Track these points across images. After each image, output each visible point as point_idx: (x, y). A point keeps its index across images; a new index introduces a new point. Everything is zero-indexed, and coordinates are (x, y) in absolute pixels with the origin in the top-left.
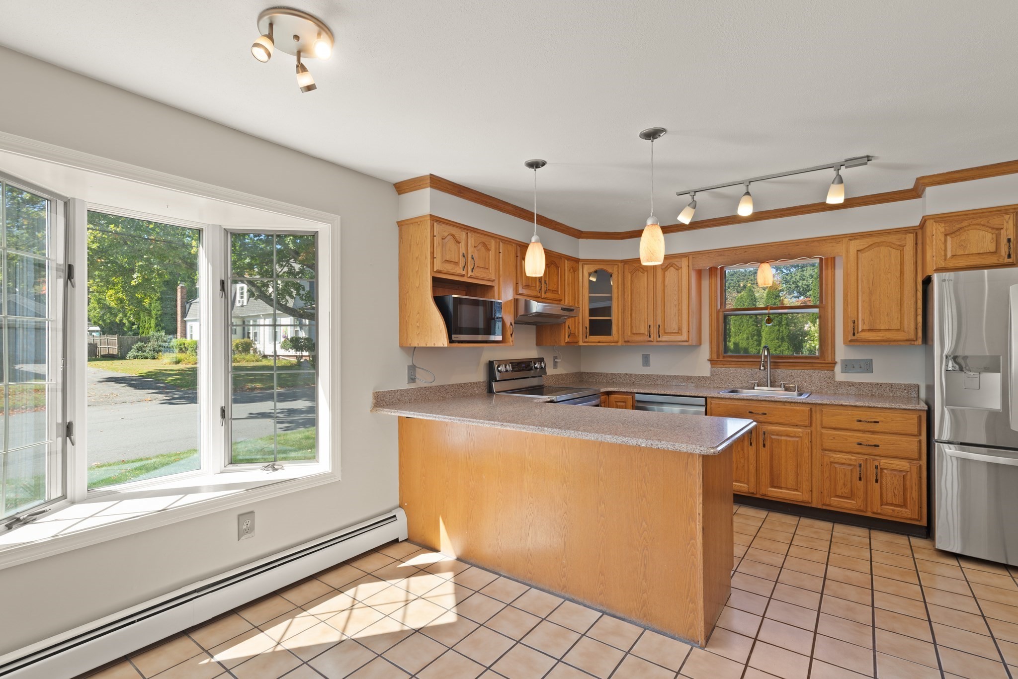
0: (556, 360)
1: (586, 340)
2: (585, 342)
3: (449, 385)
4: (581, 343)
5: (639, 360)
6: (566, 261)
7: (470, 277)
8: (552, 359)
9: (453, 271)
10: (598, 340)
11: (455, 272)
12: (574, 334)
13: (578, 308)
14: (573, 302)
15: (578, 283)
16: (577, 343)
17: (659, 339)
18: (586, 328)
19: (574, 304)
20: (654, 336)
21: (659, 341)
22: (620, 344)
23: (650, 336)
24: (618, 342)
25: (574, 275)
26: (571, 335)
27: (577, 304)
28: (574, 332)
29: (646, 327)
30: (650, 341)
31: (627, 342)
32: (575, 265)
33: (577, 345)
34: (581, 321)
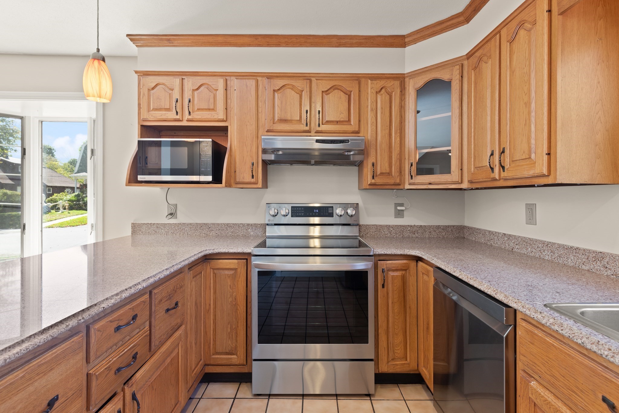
0: (399, 208)
1: (412, 181)
2: (410, 184)
3: (214, 224)
4: (407, 186)
5: (520, 213)
6: (369, 81)
7: (188, 120)
8: (392, 207)
9: (164, 117)
10: (428, 181)
11: (166, 117)
12: (389, 174)
13: (398, 139)
14: (387, 131)
15: (402, 108)
16: (399, 185)
17: (503, 174)
18: (412, 165)
19: (390, 135)
20: (497, 170)
21: (506, 180)
22: (465, 185)
23: (492, 169)
24: (462, 182)
25: (388, 96)
26: (382, 174)
27: (396, 133)
28: (388, 171)
29: (489, 154)
30: (494, 180)
31: (470, 182)
32: (389, 84)
33: (401, 187)
34: (407, 157)
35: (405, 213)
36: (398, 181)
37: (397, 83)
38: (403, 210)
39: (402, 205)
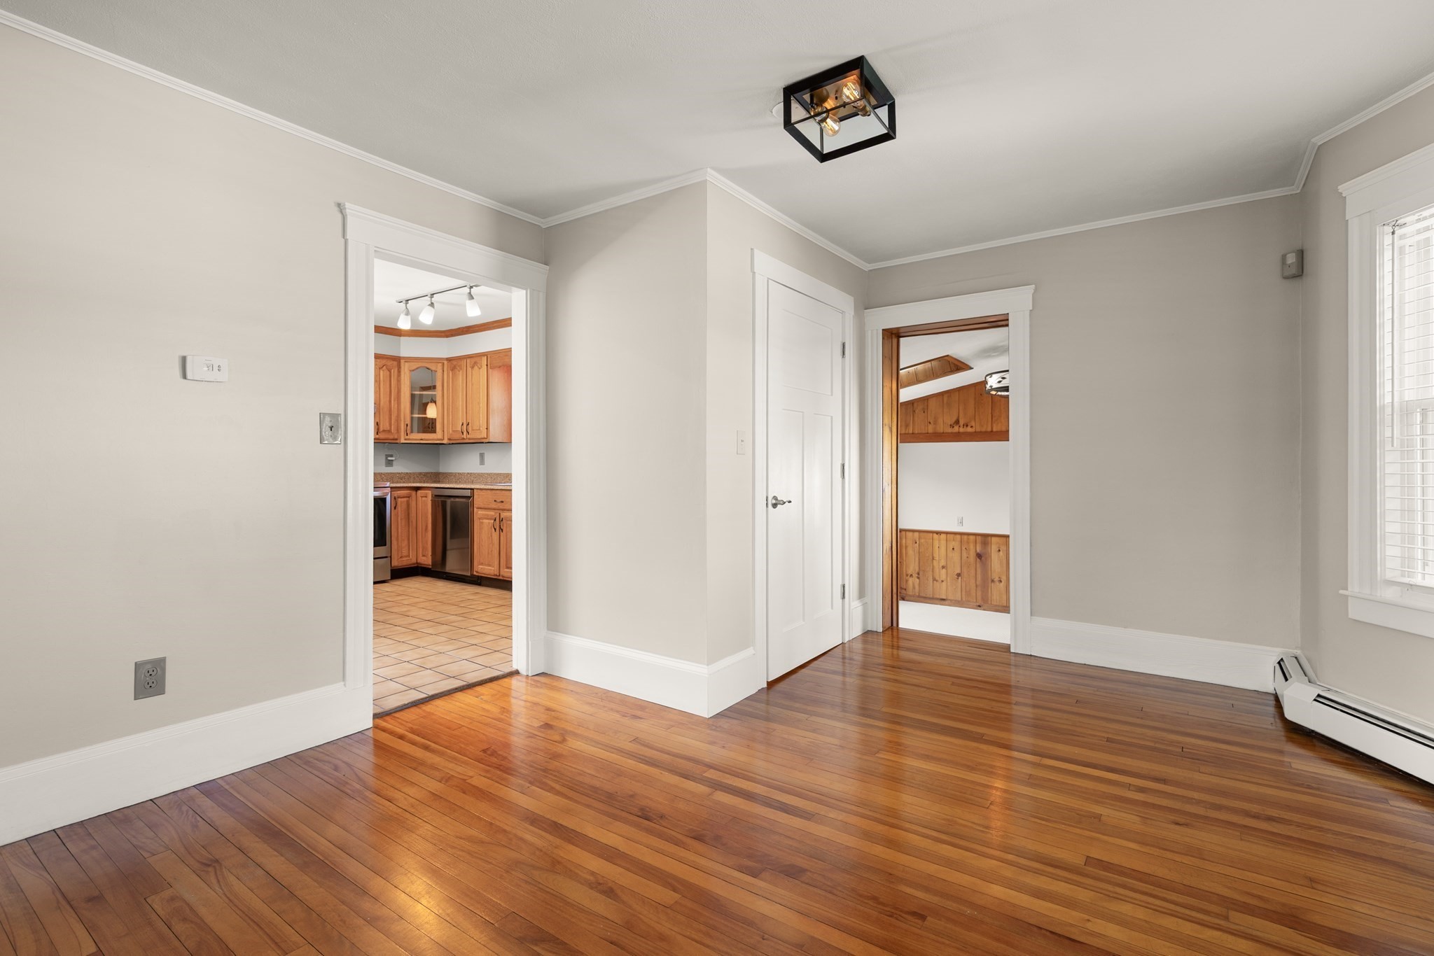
0: (389, 458)
1: (407, 437)
2: (405, 439)
4: (403, 441)
5: (477, 459)
8: (384, 458)
10: (420, 438)
12: (389, 431)
13: (396, 405)
14: (388, 399)
15: (399, 381)
16: (396, 439)
17: (468, 436)
18: (407, 425)
19: (390, 401)
20: (465, 433)
21: (469, 439)
22: (445, 441)
23: (463, 433)
24: (443, 440)
25: (388, 373)
26: (384, 431)
27: (394, 401)
28: (388, 429)
29: (461, 424)
30: (464, 439)
31: (449, 439)
32: (390, 363)
33: (398, 441)
34: (402, 419)
35: (394, 463)
36: (396, 437)
37: (395, 363)
38: (392, 460)
39: (392, 456)
